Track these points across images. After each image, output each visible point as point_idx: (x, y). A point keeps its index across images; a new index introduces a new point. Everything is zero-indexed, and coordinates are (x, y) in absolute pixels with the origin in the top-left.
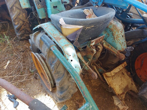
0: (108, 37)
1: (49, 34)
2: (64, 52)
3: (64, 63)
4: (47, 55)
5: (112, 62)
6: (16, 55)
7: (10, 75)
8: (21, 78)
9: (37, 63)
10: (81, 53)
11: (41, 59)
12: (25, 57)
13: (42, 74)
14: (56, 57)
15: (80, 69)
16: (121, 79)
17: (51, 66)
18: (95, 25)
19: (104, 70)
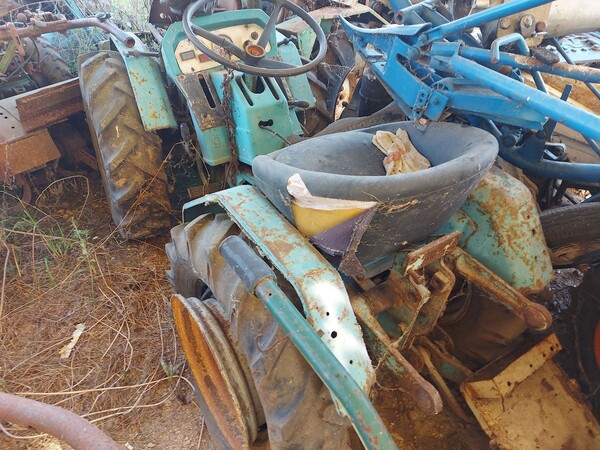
0: (473, 234)
1: (246, 229)
2: (305, 298)
3: (309, 351)
4: (237, 312)
5: (497, 335)
6: (109, 303)
7: (82, 384)
8: (123, 397)
9: (191, 338)
10: (368, 302)
11: (209, 322)
12: (142, 309)
13: (207, 380)
14: (272, 317)
15: (367, 370)
16: (542, 411)
17: (251, 357)
18: (423, 198)
19: (464, 368)
